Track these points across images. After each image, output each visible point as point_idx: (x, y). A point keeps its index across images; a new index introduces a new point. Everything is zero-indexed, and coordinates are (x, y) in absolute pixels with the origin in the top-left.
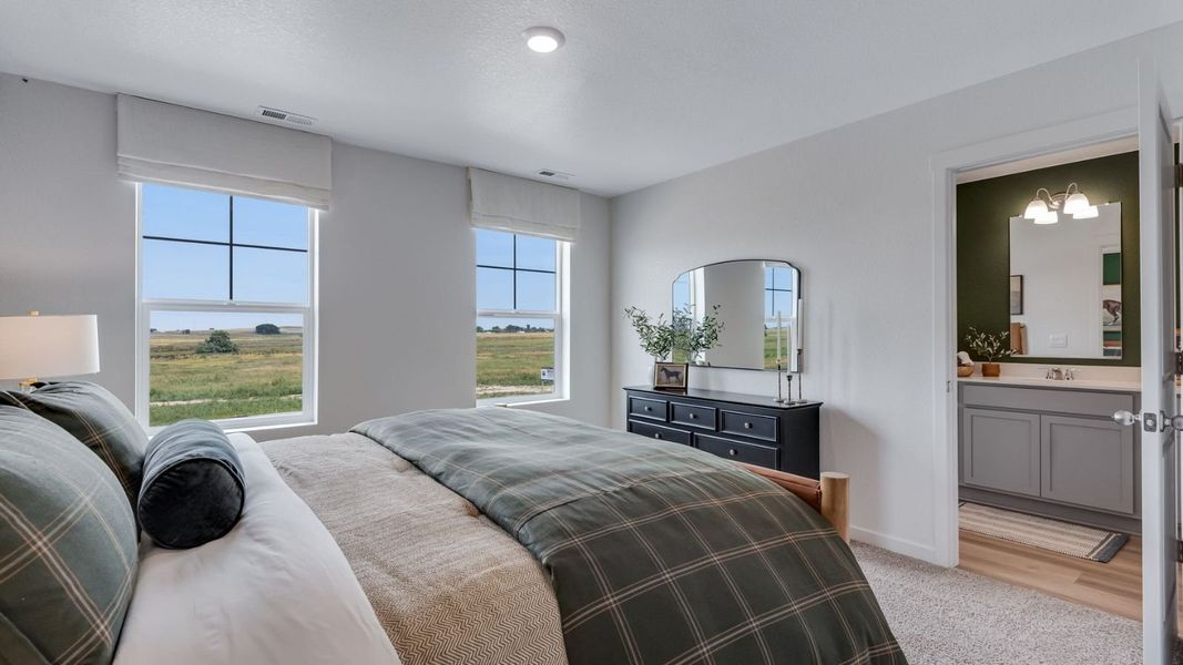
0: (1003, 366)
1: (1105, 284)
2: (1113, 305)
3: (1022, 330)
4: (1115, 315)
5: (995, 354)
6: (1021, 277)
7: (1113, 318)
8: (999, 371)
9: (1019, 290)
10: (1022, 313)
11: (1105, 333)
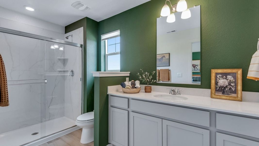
0: (153, 87)
1: (192, 60)
2: (194, 66)
3: (169, 71)
4: (195, 68)
5: (150, 82)
6: (169, 54)
7: (194, 69)
8: (151, 90)
9: (168, 58)
10: (169, 66)
11: (193, 73)
